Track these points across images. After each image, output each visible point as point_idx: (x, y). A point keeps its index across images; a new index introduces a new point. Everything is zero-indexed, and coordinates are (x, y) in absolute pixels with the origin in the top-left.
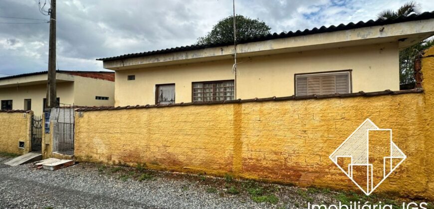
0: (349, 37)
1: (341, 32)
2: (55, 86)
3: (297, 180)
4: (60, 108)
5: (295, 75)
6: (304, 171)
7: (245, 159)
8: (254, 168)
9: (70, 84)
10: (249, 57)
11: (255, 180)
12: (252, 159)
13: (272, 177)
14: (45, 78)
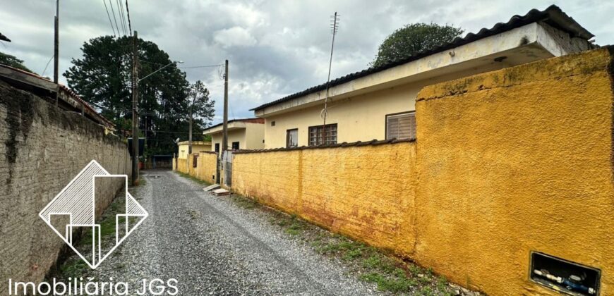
0: (420, 68)
1: (411, 63)
2: (227, 134)
3: (331, 226)
4: (228, 150)
5: (386, 116)
6: (335, 217)
7: (303, 201)
8: (307, 211)
9: (242, 130)
10: (349, 98)
11: (307, 221)
12: (307, 201)
13: (317, 221)
14: (221, 128)
